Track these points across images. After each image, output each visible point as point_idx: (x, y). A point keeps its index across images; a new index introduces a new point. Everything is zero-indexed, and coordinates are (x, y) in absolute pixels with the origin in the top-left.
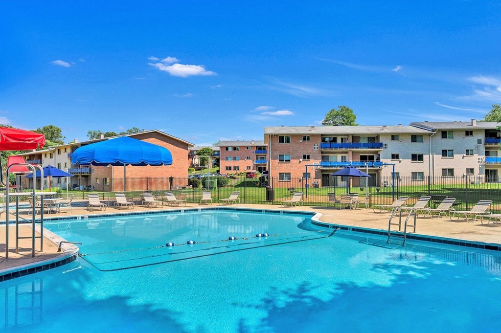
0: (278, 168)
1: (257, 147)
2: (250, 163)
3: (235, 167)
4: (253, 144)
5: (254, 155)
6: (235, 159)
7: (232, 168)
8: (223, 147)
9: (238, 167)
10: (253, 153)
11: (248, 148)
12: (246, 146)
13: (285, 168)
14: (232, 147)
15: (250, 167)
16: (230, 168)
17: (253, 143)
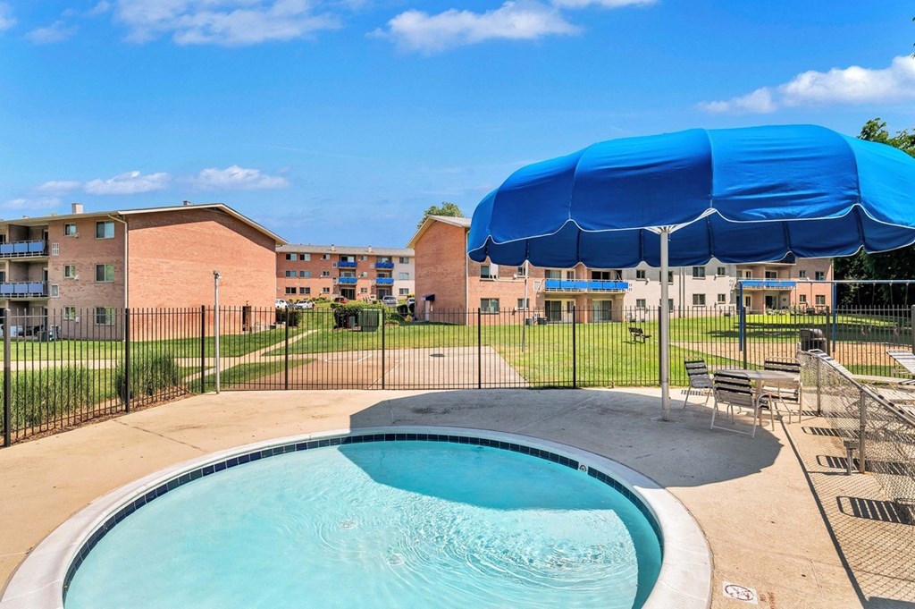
0: (479, 289)
1: (340, 255)
2: (330, 283)
3: (302, 289)
4: (333, 250)
5: (334, 270)
6: (302, 274)
7: (298, 291)
8: (281, 253)
9: (308, 289)
10: (334, 265)
11: (325, 257)
12: (321, 254)
13: (489, 290)
14: (297, 253)
15: (328, 289)
16: (294, 291)
17: (333, 248)
